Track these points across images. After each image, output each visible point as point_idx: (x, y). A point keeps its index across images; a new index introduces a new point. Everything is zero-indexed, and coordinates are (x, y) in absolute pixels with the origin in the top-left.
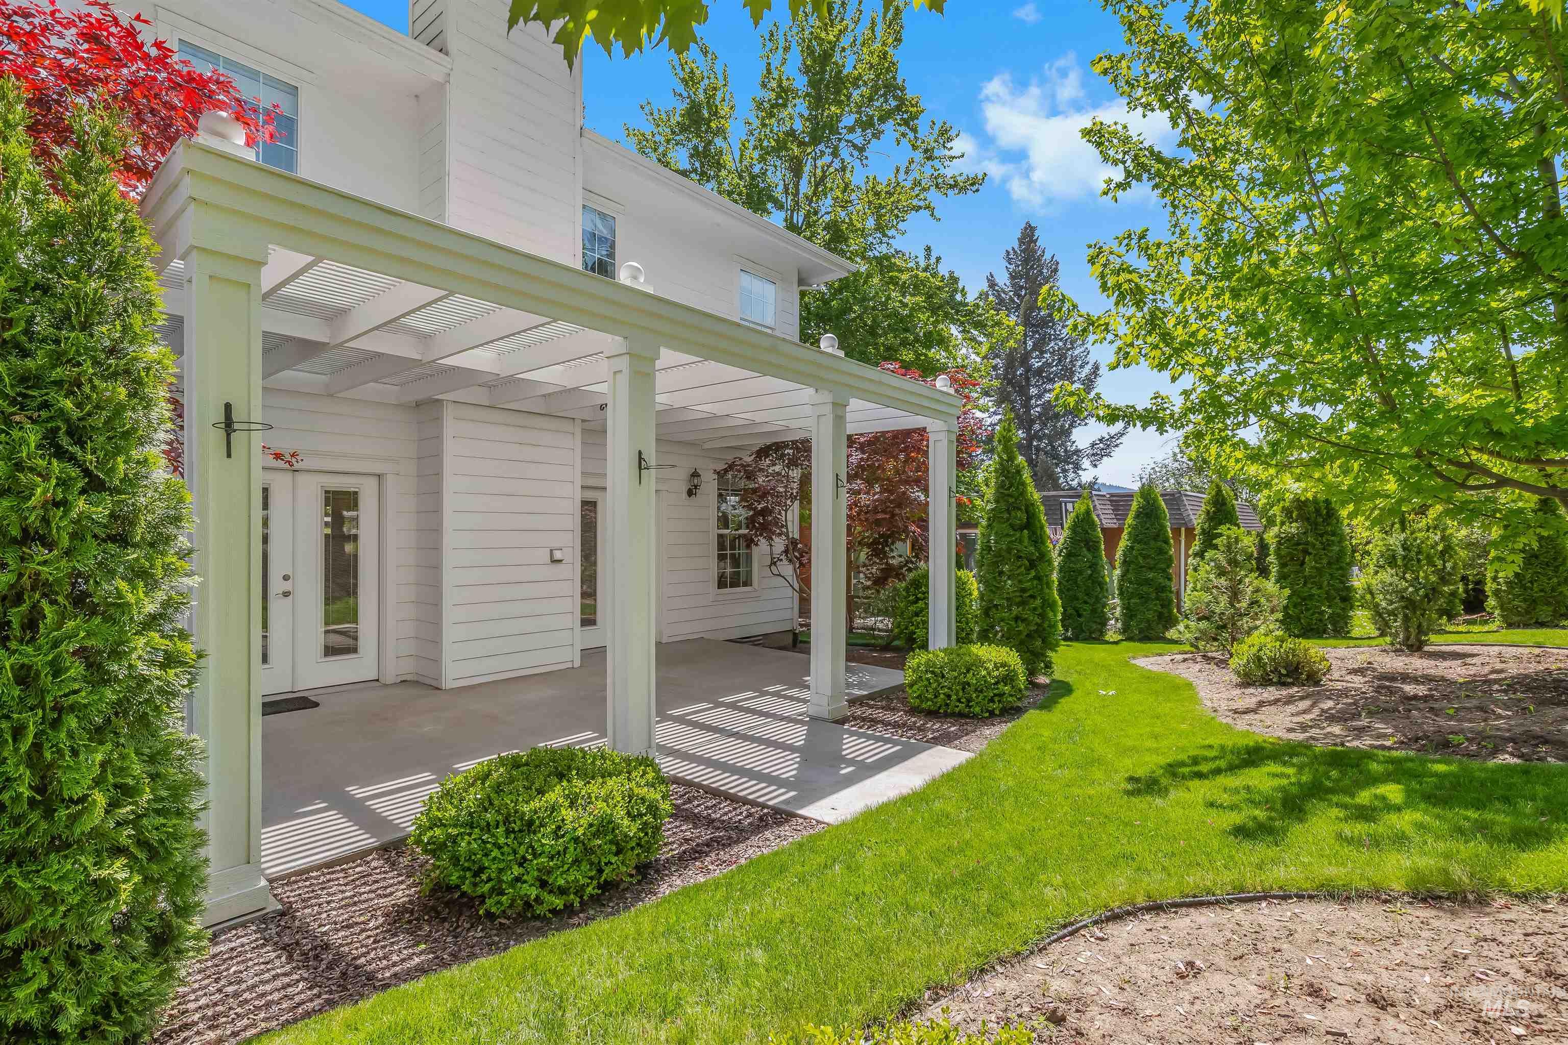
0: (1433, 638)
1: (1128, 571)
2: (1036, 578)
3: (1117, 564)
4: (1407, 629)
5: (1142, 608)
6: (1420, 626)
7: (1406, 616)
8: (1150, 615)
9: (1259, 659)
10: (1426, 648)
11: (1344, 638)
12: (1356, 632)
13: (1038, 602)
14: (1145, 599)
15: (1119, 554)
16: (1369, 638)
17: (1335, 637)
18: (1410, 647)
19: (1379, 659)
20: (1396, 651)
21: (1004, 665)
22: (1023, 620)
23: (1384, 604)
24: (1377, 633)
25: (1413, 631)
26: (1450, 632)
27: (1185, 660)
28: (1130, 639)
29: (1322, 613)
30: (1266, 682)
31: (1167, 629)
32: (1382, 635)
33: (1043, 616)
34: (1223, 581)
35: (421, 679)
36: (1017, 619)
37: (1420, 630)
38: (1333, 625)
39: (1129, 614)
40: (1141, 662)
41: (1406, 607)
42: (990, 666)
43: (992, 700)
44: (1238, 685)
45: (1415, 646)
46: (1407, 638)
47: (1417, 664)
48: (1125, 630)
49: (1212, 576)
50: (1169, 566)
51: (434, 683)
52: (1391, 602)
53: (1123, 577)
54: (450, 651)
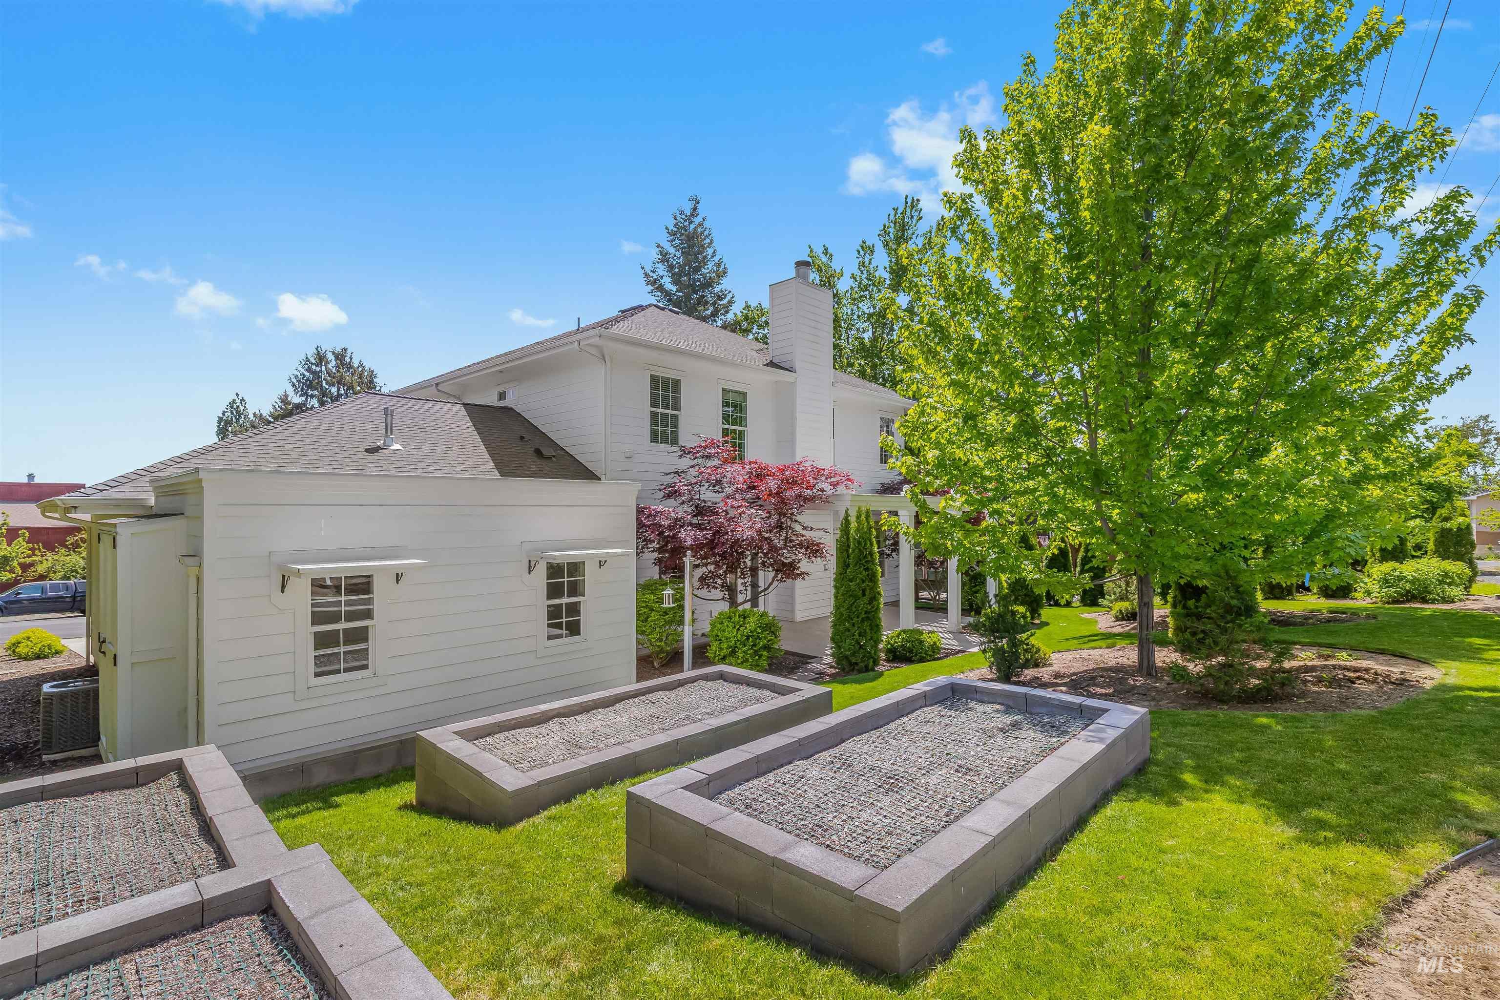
9: (1121, 610)
30: (1123, 620)
40: (1086, 615)
44: (1114, 622)
51: (792, 620)
54: (798, 607)
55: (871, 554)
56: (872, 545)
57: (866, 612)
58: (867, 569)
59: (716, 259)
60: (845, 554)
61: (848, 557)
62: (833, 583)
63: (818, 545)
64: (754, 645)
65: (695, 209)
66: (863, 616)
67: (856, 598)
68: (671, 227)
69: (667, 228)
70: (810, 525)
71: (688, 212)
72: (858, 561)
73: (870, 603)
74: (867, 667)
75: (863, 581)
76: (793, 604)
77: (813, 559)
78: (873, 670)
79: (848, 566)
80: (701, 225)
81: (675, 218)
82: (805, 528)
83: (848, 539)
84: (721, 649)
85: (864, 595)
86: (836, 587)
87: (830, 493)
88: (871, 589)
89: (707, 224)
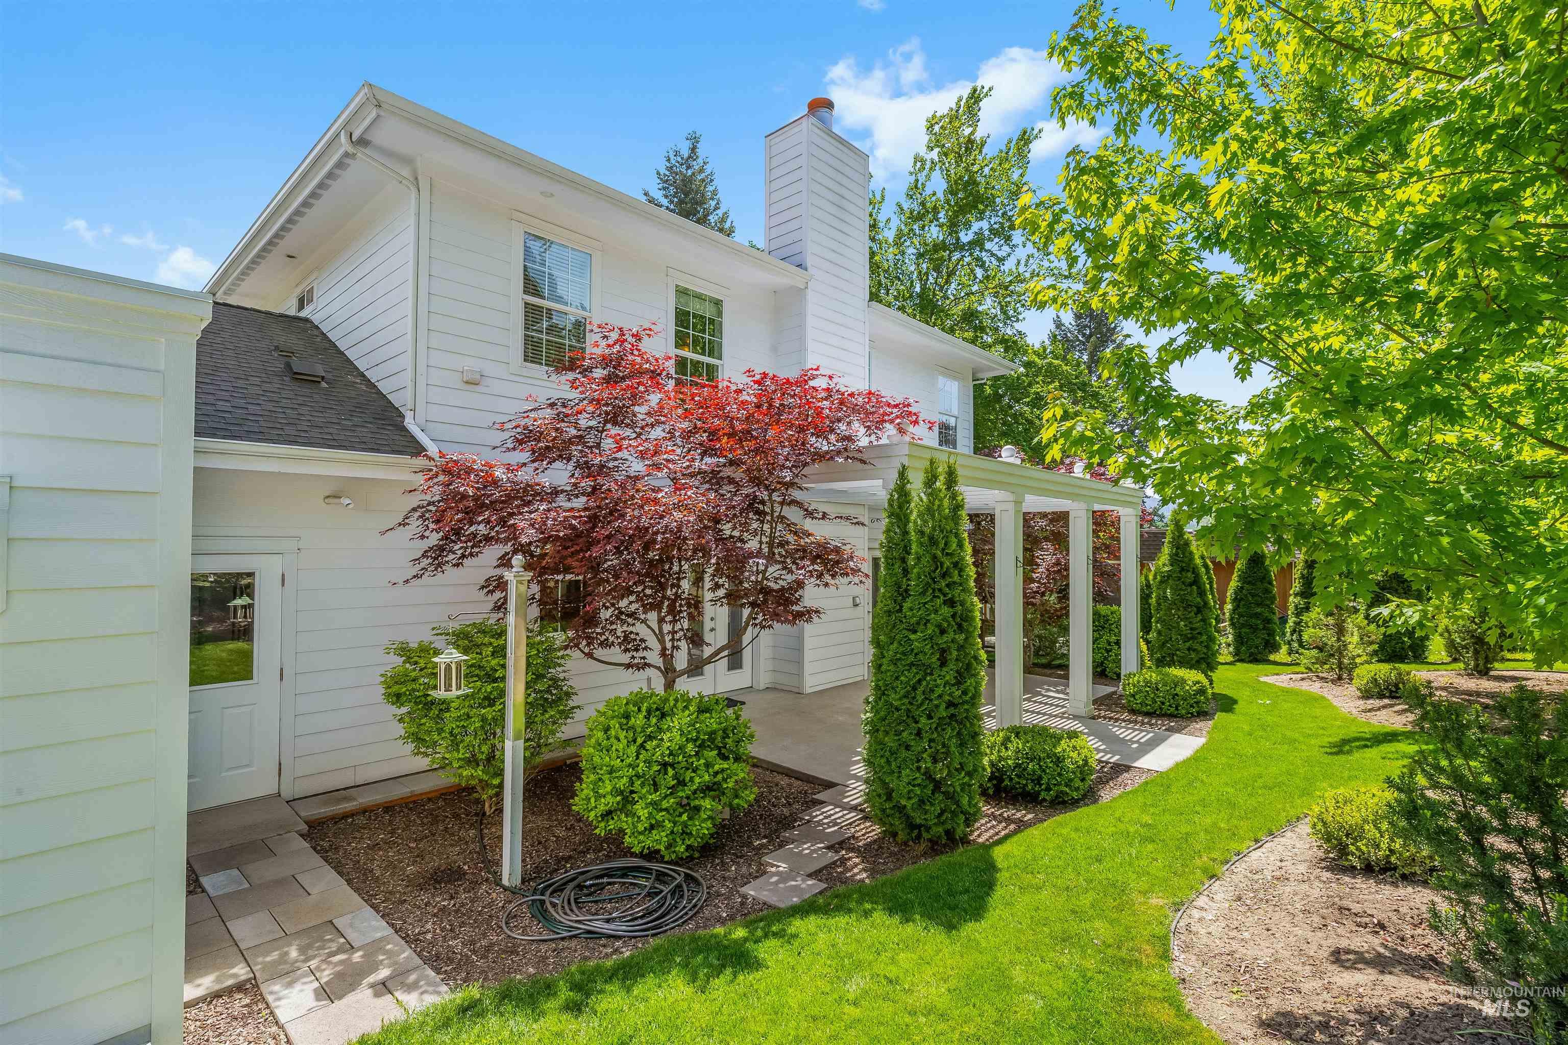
0: (1496, 665)
1: (1238, 606)
2: (1202, 620)
3: (1228, 600)
4: (1476, 659)
5: (1252, 636)
6: (1487, 657)
7: (1475, 649)
8: (1258, 641)
9: (1376, 680)
10: (1492, 673)
11: (1423, 663)
12: (1431, 659)
13: (1205, 637)
14: (1254, 629)
15: (1230, 593)
16: (1443, 663)
17: (1415, 662)
18: (1480, 672)
19: (1457, 681)
20: (1468, 675)
21: (1198, 682)
22: (1194, 650)
23: (1458, 640)
24: (1449, 659)
25: (1481, 662)
26: (1509, 660)
27: (1303, 679)
28: (1241, 661)
29: (1403, 642)
30: (1381, 696)
31: (1271, 652)
32: (1455, 660)
33: (1207, 647)
34: (1331, 621)
35: (778, 686)
36: (1189, 649)
37: (1487, 660)
38: (1414, 652)
39: (1240, 640)
40: (1270, 680)
41: (1476, 643)
42: (1190, 683)
43: (1192, 706)
44: (1359, 698)
45: (1483, 672)
46: (1477, 666)
47: (1486, 685)
48: (1237, 653)
49: (1322, 617)
50: (1273, 603)
51: (796, 690)
52: (1464, 639)
53: (1234, 610)
54: (808, 668)
55: (958, 566)
56: (961, 545)
57: (950, 704)
58: (951, 603)
59: (720, 212)
60: (898, 569)
61: (906, 572)
62: (868, 634)
63: (837, 550)
64: (682, 783)
65: (693, 149)
66: (943, 712)
67: (928, 670)
68: (663, 171)
69: (658, 173)
70: (822, 508)
71: (686, 153)
72: (929, 586)
73: (959, 683)
74: (949, 834)
75: (943, 632)
76: (799, 662)
77: (827, 578)
78: (965, 841)
79: (905, 594)
80: (701, 170)
81: (669, 160)
82: (810, 514)
83: (906, 533)
84: (598, 796)
85: (943, 663)
86: (876, 643)
87: (864, 442)
88: (961, 648)
89: (708, 169)
